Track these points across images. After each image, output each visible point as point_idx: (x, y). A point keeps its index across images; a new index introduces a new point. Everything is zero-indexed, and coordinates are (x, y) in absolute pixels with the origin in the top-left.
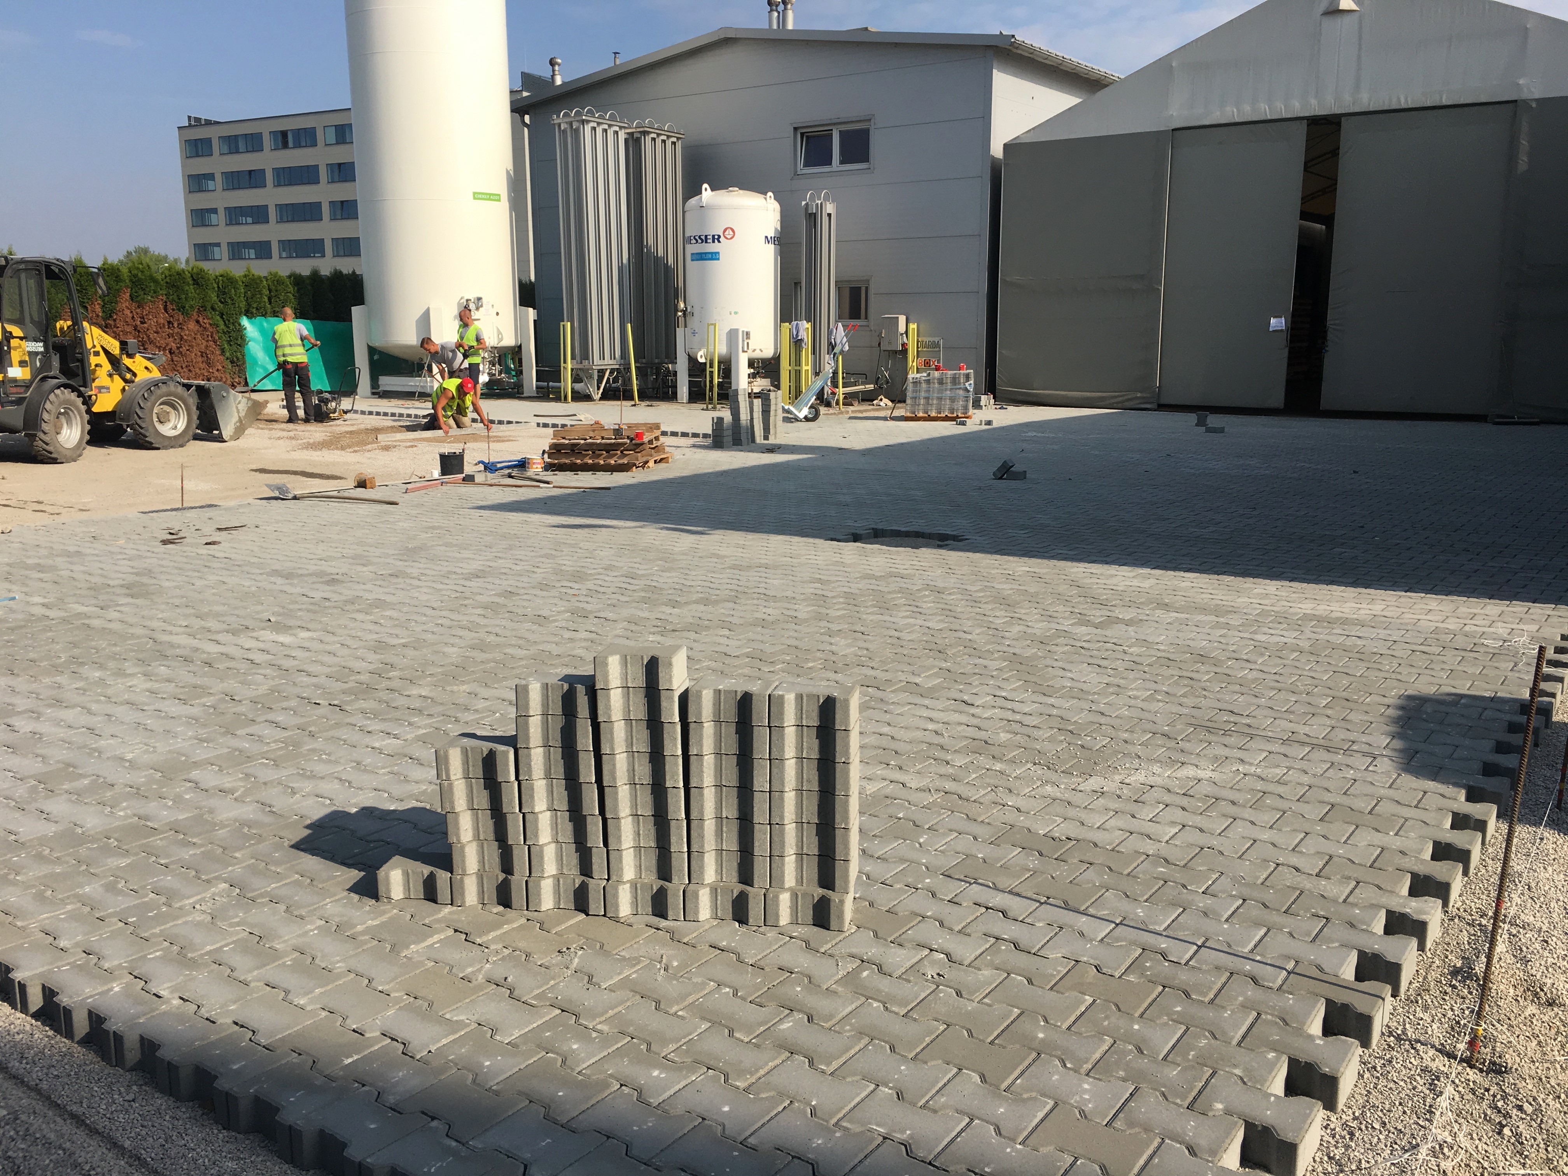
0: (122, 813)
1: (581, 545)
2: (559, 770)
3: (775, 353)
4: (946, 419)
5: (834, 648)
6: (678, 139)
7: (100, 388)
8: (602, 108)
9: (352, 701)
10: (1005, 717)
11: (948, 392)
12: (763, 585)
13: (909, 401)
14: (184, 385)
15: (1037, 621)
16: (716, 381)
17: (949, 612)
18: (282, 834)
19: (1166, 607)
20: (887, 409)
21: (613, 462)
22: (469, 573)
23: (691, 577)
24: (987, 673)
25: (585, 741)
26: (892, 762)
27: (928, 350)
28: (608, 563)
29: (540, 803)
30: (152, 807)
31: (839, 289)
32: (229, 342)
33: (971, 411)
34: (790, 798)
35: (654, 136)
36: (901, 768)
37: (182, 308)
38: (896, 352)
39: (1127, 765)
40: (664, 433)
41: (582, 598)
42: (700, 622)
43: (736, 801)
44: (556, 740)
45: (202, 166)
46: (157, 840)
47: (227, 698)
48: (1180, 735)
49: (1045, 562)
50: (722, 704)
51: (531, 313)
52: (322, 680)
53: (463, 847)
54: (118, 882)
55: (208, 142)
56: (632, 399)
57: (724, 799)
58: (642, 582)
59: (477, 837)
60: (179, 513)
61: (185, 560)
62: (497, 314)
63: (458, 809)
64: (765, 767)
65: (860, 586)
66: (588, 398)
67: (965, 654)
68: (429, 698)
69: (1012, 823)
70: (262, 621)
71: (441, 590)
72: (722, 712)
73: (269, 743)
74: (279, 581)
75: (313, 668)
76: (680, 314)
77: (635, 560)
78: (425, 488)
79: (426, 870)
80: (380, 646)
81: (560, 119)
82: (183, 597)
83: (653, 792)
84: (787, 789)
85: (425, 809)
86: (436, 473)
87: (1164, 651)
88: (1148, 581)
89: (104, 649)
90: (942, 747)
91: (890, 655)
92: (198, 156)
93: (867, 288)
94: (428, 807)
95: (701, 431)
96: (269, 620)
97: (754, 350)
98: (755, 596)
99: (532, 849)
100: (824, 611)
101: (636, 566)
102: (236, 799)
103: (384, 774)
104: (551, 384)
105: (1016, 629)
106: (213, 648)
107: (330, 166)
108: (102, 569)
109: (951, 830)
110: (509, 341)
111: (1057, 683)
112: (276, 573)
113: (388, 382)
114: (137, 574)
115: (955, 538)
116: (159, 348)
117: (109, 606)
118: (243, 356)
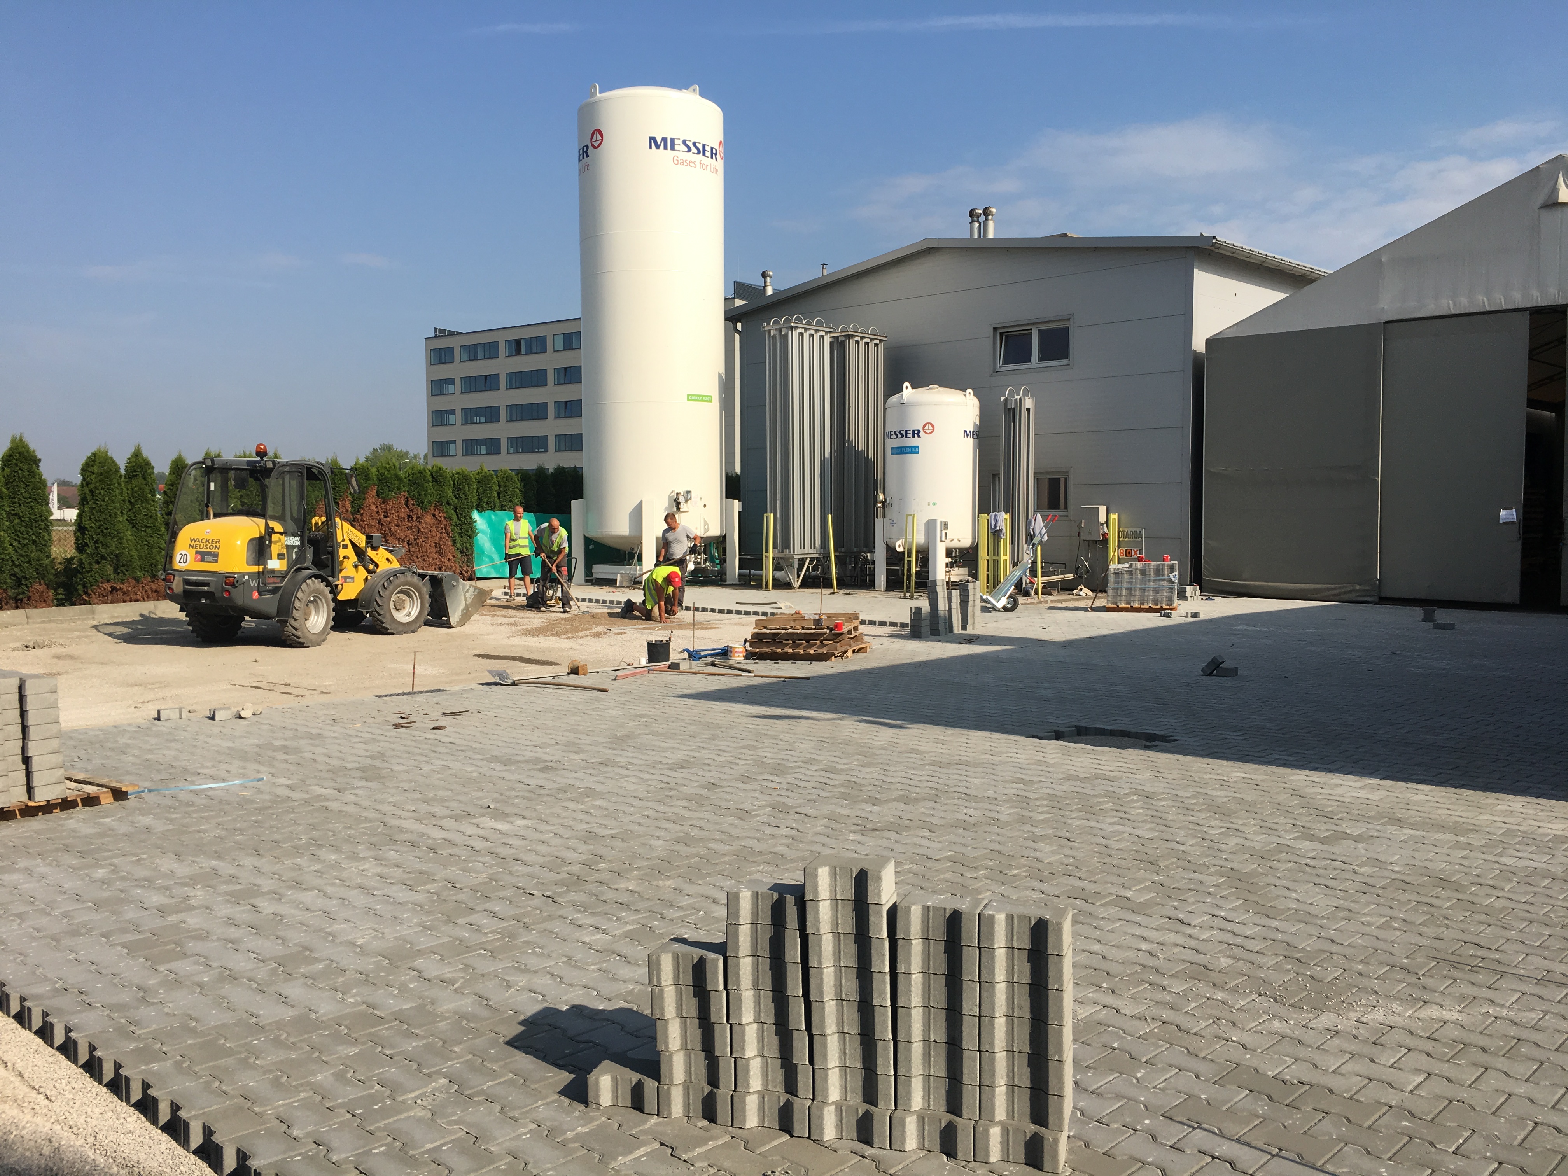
0: (352, 1000)
1: (781, 737)
2: (767, 982)
3: (973, 542)
4: (1150, 610)
5: (1038, 854)
6: (881, 341)
7: (346, 578)
8: (809, 315)
9: (563, 892)
10: (1225, 940)
11: (1152, 583)
12: (964, 784)
13: (1110, 592)
14: (420, 575)
15: (1255, 833)
16: (914, 569)
17: (1158, 819)
18: (497, 1030)
19: (1399, 822)
20: (1088, 599)
21: (812, 652)
22: (673, 763)
23: (890, 774)
24: (1203, 889)
25: (793, 953)
26: (1104, 985)
27: (1130, 540)
28: (809, 756)
29: (747, 1016)
30: (379, 996)
31: (1037, 480)
32: (460, 534)
33: (1176, 602)
34: (1000, 1024)
35: (858, 339)
36: (1113, 992)
37: (420, 503)
38: (1096, 542)
39: (1363, 1002)
40: (863, 622)
41: (784, 793)
42: (900, 821)
43: (944, 1024)
44: (765, 950)
45: (444, 371)
46: (382, 1030)
47: (450, 886)
48: (1421, 969)
49: (1262, 768)
50: (931, 921)
51: (736, 505)
52: (536, 869)
53: (671, 1056)
54: (347, 1072)
55: (451, 350)
56: (831, 587)
57: (932, 1021)
58: (843, 777)
59: (684, 1046)
60: (409, 697)
61: (414, 744)
62: (705, 506)
63: (667, 1016)
64: (975, 990)
65: (1064, 788)
66: (788, 586)
67: (1178, 867)
68: (636, 892)
69: (1237, 1061)
70: (482, 807)
71: (647, 780)
72: (931, 930)
73: (487, 933)
74: (498, 767)
75: (530, 858)
76: (879, 505)
77: (835, 754)
78: (633, 675)
79: (635, 1077)
80: (590, 837)
81: (770, 327)
82: (411, 781)
83: (860, 1010)
84: (997, 1015)
85: (632, 1010)
86: (644, 661)
87: (1398, 872)
88: (1378, 793)
89: (340, 832)
90: (1157, 971)
91: (1098, 865)
92: (441, 363)
93: (1066, 479)
94: (635, 1009)
95: (899, 621)
96: (489, 807)
97: (952, 540)
98: (956, 794)
99: (738, 1063)
100: (1026, 813)
101: (837, 759)
102: (456, 990)
103: (593, 971)
104: (753, 571)
105: (1233, 842)
106: (437, 834)
107: (558, 370)
108: (340, 752)
109: (1171, 1066)
110: (715, 531)
111: (1281, 904)
112: (495, 759)
113: (601, 570)
114: (371, 757)
115: (1164, 739)
116: (399, 539)
117: (345, 789)
118: (472, 546)
